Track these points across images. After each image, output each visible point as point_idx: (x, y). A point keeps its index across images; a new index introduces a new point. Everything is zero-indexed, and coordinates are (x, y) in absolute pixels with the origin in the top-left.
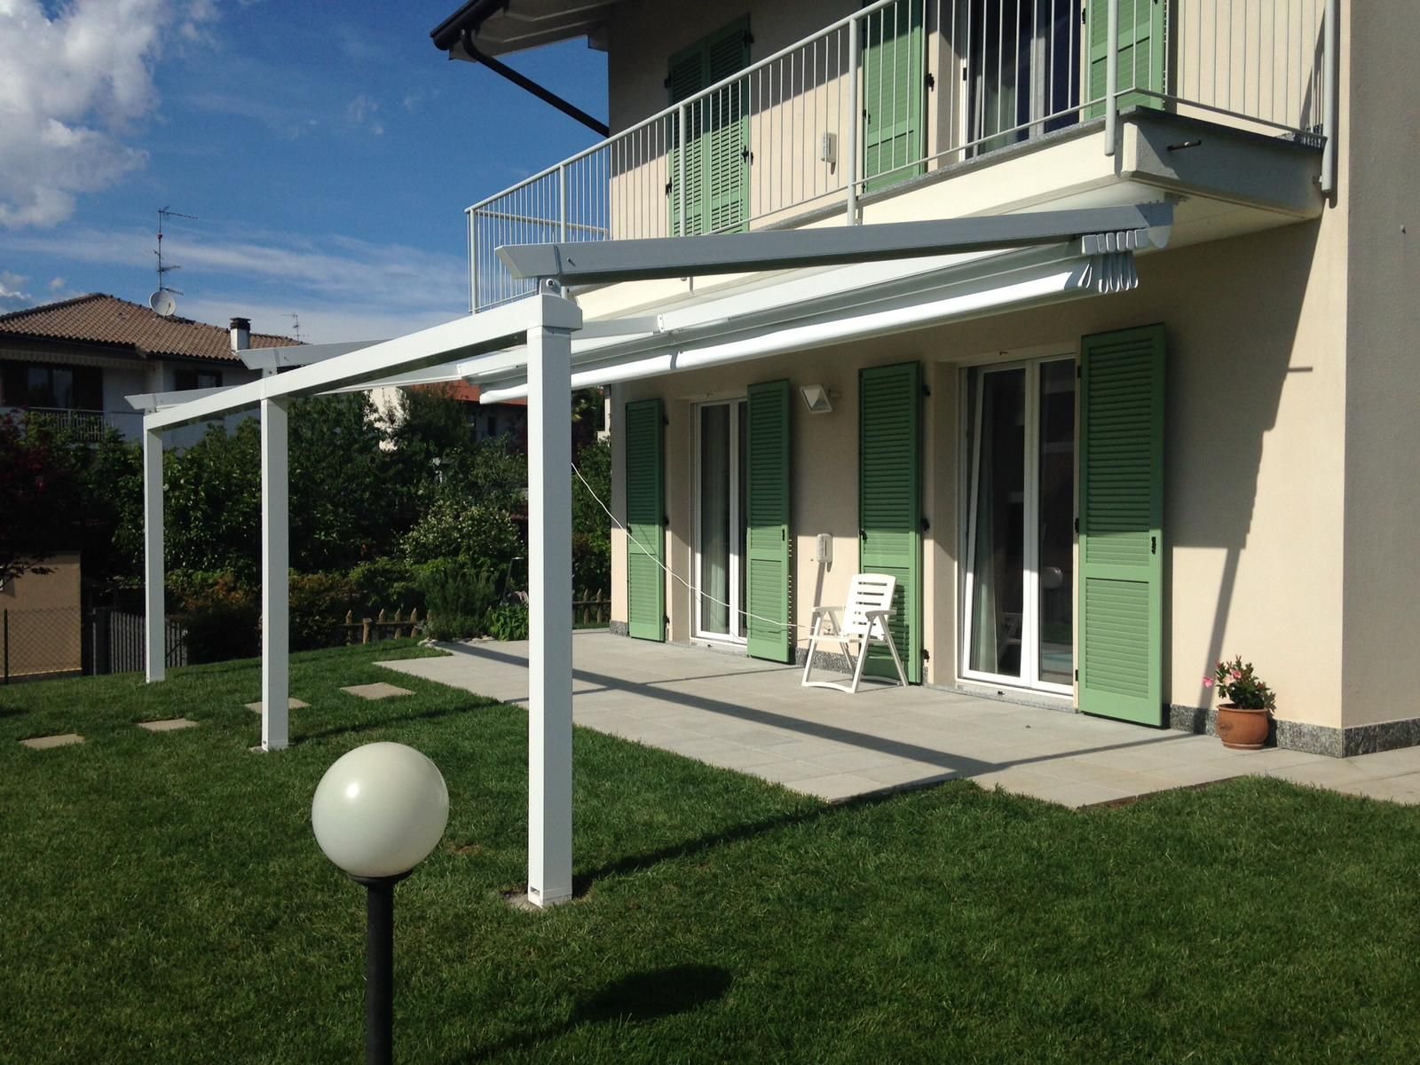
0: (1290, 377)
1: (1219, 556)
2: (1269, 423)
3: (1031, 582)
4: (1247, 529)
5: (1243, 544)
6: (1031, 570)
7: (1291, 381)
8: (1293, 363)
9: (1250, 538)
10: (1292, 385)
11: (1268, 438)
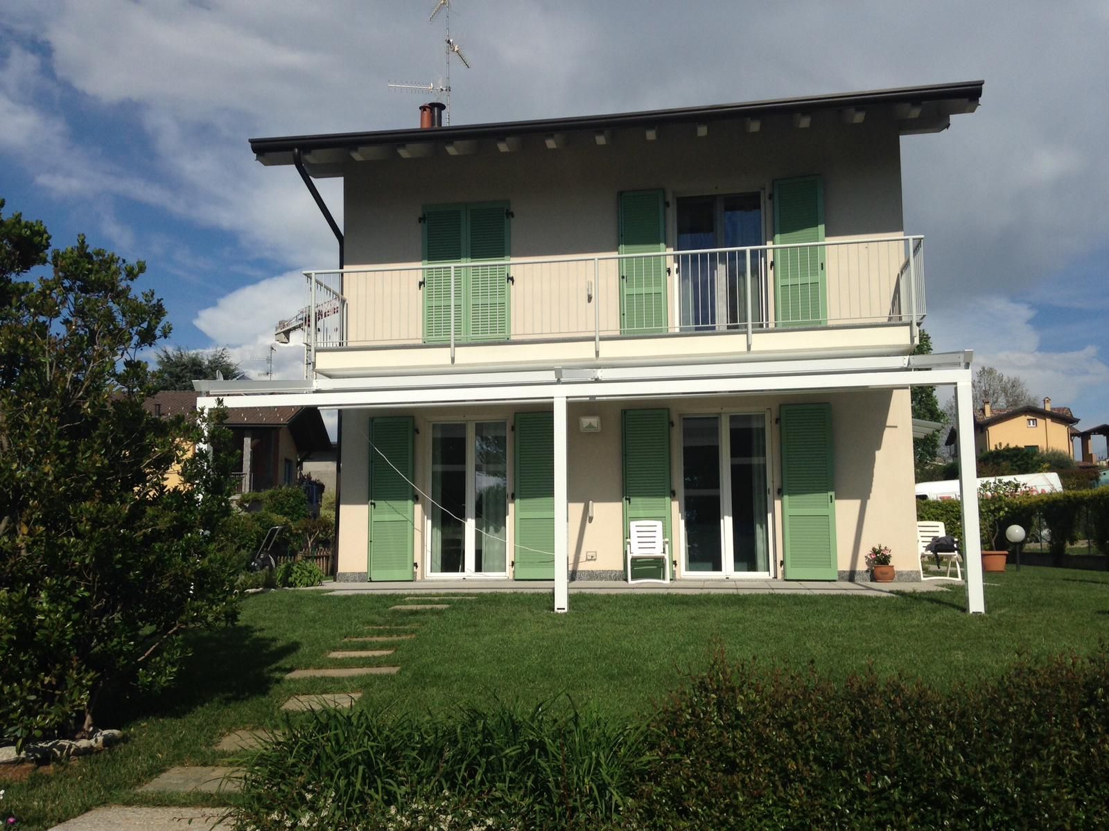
0: (887, 429)
1: (856, 503)
2: (879, 448)
3: (727, 525)
4: (870, 491)
5: (869, 498)
6: (729, 516)
7: (887, 432)
8: (888, 424)
9: (872, 495)
10: (887, 433)
11: (877, 453)
